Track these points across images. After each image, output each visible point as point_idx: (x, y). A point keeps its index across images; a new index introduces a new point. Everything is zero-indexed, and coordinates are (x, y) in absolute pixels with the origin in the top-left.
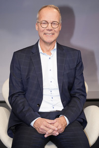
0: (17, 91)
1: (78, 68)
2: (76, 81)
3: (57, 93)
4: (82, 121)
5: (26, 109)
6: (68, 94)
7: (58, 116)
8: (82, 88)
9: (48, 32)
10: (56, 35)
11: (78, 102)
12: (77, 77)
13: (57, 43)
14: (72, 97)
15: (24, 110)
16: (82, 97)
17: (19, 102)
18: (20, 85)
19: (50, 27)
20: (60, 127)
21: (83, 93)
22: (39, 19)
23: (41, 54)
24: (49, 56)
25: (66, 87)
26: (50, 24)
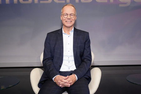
0: (47, 57)
1: (87, 43)
2: (85, 50)
3: (72, 58)
4: (88, 77)
5: (51, 69)
6: (80, 59)
7: (71, 74)
8: (88, 55)
9: (68, 20)
10: (73, 22)
11: (85, 65)
12: (86, 49)
13: (74, 28)
14: (82, 61)
15: (49, 70)
16: (88, 61)
17: (48, 65)
18: (50, 53)
19: (69, 17)
20: (71, 82)
21: (89, 59)
22: (62, 12)
23: (63, 34)
24: (68, 35)
25: (79, 55)
26: (69, 16)
